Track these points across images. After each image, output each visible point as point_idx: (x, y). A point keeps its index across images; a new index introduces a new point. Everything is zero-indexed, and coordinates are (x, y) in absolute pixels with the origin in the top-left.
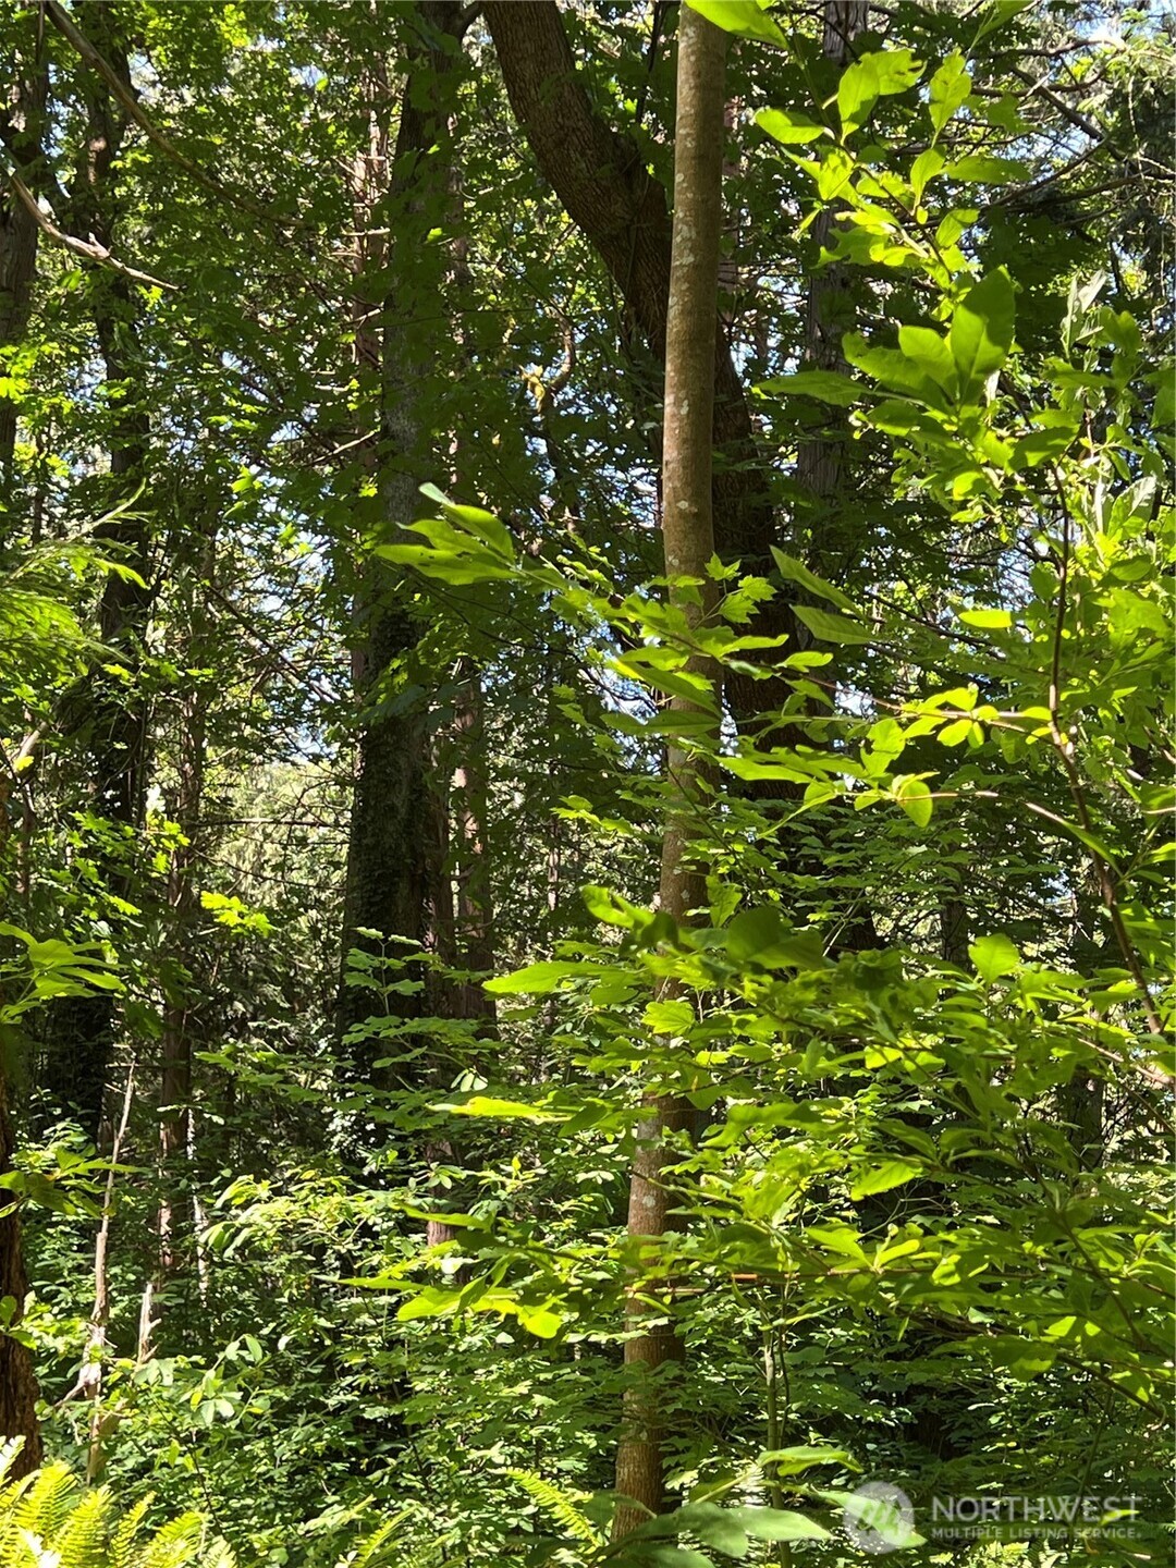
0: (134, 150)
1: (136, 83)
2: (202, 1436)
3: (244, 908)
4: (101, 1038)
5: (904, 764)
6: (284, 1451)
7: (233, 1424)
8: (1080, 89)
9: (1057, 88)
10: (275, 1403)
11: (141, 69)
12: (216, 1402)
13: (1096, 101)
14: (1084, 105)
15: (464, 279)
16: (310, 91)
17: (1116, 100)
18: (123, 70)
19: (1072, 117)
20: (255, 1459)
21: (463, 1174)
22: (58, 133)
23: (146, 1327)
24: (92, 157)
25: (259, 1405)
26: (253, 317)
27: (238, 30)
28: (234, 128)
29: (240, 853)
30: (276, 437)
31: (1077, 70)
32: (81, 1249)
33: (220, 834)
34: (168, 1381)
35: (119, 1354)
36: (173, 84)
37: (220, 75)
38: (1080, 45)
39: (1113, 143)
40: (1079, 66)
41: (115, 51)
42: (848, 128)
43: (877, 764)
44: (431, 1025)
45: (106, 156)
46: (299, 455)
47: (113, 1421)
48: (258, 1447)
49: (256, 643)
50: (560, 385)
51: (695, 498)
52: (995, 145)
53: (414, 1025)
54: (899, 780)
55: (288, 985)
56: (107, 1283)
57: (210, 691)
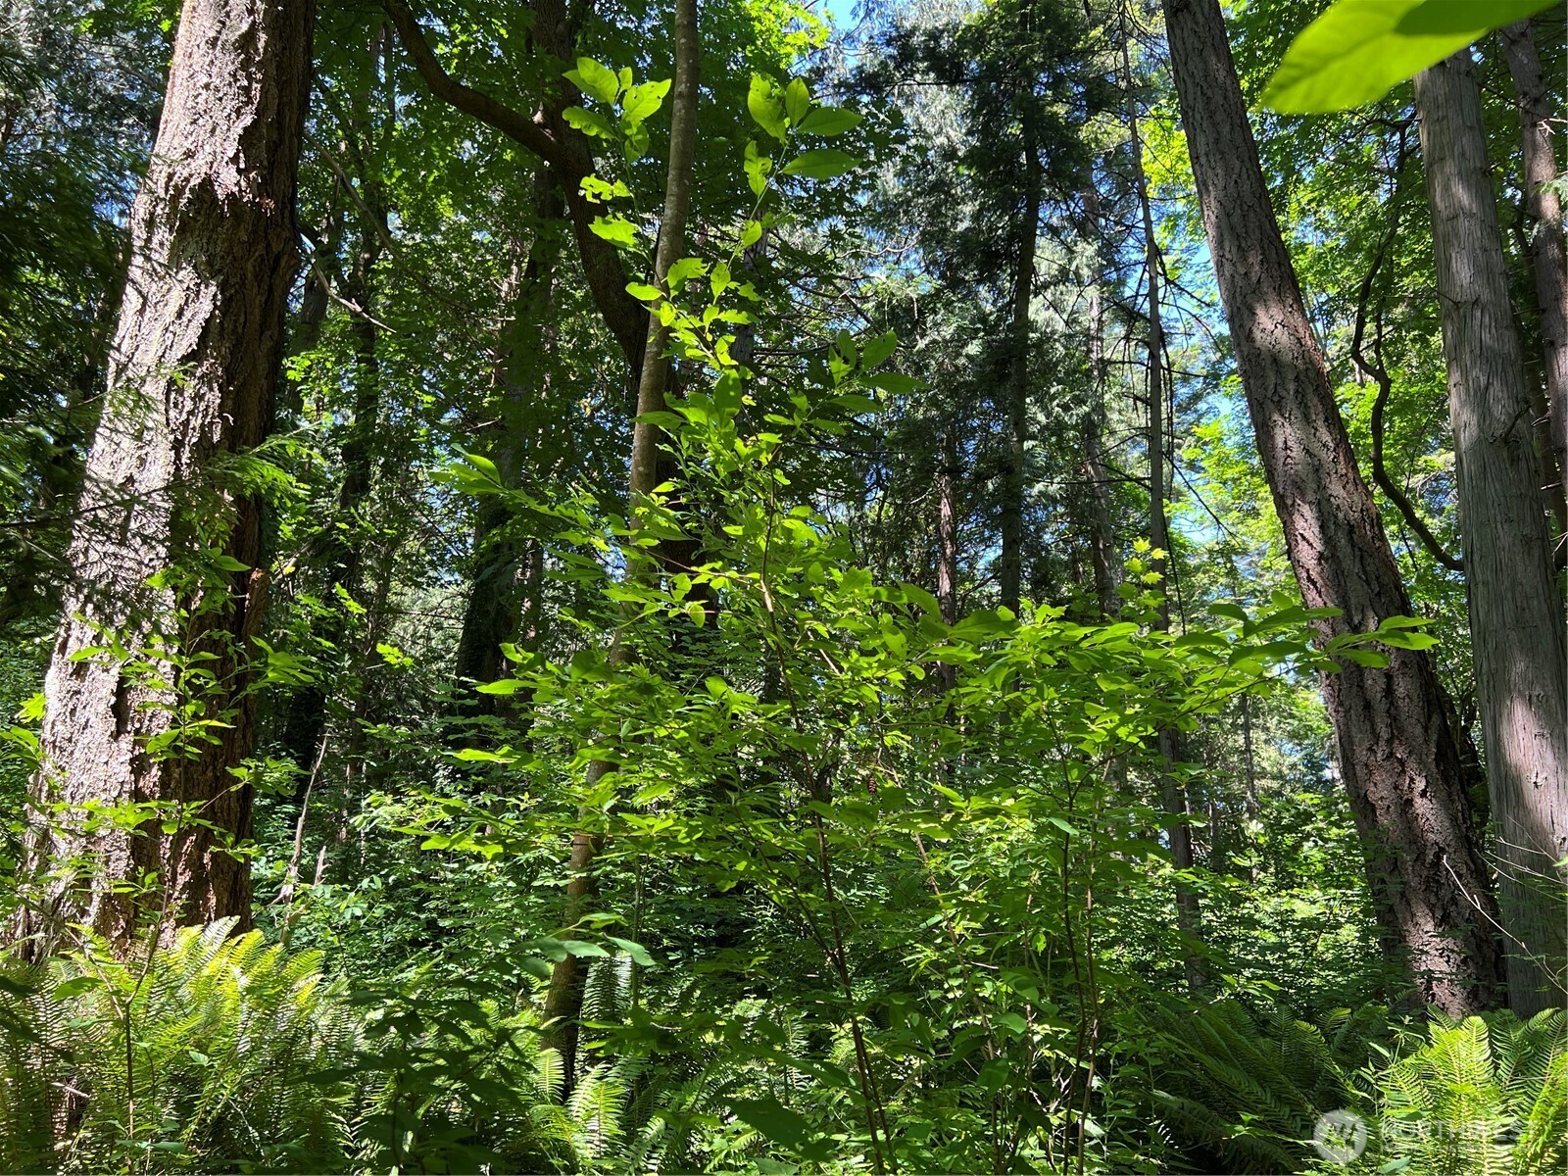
0: (385, 261)
1: (390, 227)
2: (345, 926)
3: (400, 654)
4: (316, 717)
5: (691, 596)
6: (389, 936)
7: (362, 922)
8: (865, 299)
9: (854, 296)
10: (387, 911)
11: (394, 220)
12: (353, 907)
13: (870, 305)
14: (866, 306)
15: (554, 347)
16: (482, 244)
17: (879, 306)
18: (384, 221)
19: (859, 311)
20: (371, 939)
21: (496, 798)
22: (346, 247)
23: (320, 868)
24: (362, 262)
25: (378, 912)
26: (441, 354)
27: (448, 208)
28: (440, 258)
29: (405, 630)
30: (447, 415)
31: (864, 290)
32: (290, 827)
33: (395, 618)
34: (328, 896)
35: (302, 881)
36: (410, 231)
37: (436, 230)
38: (866, 277)
39: (877, 326)
40: (865, 287)
41: (379, 209)
42: (673, 293)
43: (679, 596)
44: (482, 719)
45: (370, 261)
46: (459, 426)
47: (298, 916)
48: (374, 934)
49: (425, 520)
50: (598, 409)
51: (647, 465)
52: (822, 320)
53: (473, 720)
54: (689, 604)
55: (424, 701)
56: (301, 844)
57: (396, 542)
